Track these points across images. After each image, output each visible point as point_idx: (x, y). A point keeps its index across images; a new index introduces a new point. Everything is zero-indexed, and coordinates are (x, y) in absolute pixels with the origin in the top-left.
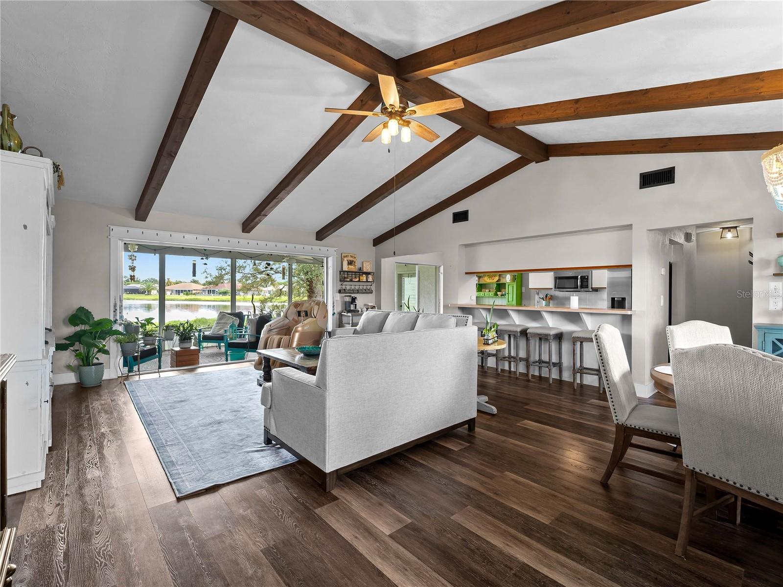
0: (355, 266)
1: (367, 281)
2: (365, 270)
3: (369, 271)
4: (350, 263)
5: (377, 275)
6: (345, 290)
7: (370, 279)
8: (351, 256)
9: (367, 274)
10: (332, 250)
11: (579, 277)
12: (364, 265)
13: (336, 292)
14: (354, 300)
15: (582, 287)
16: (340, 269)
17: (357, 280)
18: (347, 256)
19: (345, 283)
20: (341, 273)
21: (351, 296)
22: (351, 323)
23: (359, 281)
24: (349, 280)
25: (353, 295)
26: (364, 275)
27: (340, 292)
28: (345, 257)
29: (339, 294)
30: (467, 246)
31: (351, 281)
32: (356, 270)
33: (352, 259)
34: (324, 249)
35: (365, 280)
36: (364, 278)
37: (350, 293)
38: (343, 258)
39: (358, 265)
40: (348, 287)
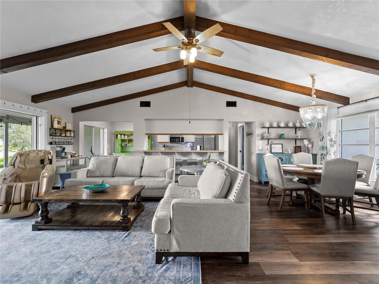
0: (61, 125)
1: (70, 137)
2: (67, 128)
3: (71, 129)
4: (59, 122)
5: (76, 131)
6: (55, 142)
7: (72, 135)
8: (58, 118)
9: (70, 131)
10: (44, 111)
11: (181, 137)
12: (67, 125)
13: (47, 144)
14: (63, 149)
15: (182, 142)
16: (50, 126)
17: (64, 135)
18: (55, 118)
19: (56, 137)
20: (51, 129)
21: (62, 147)
22: (66, 166)
23: (65, 136)
24: (58, 135)
25: (63, 146)
26: (69, 132)
27: (51, 143)
28: (54, 118)
29: (49, 145)
31: (60, 136)
32: (62, 128)
33: (59, 120)
34: (38, 110)
35: (69, 136)
36: (68, 134)
37: (58, 144)
38: (52, 118)
39: (63, 125)
40: (57, 140)
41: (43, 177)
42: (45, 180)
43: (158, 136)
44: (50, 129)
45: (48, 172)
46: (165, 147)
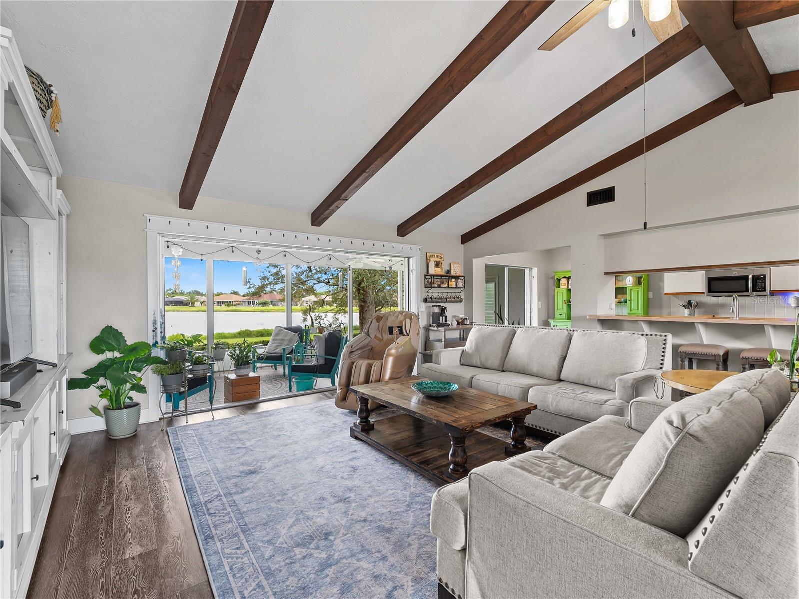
0: (442, 268)
1: (457, 288)
2: (453, 273)
3: (458, 274)
4: (437, 264)
5: (467, 278)
6: (431, 298)
7: (460, 284)
8: (437, 256)
9: (457, 278)
10: (416, 248)
11: (750, 276)
12: (452, 267)
13: (421, 302)
14: (443, 310)
15: (754, 290)
16: (425, 272)
17: (446, 285)
18: (433, 256)
19: (433, 290)
20: (427, 277)
21: (440, 306)
22: (443, 340)
23: (448, 287)
24: (436, 286)
25: (442, 304)
26: (453, 280)
27: (426, 300)
28: (431, 257)
29: (424, 303)
30: (606, 236)
31: (439, 287)
32: (443, 273)
33: (438, 260)
34: (407, 247)
35: (454, 286)
36: (453, 283)
37: (437, 302)
38: (428, 258)
39: (446, 267)
40: (435, 295)
41: (389, 355)
42: (390, 360)
43: (667, 275)
44: (425, 276)
45: (396, 348)
46: (691, 307)
